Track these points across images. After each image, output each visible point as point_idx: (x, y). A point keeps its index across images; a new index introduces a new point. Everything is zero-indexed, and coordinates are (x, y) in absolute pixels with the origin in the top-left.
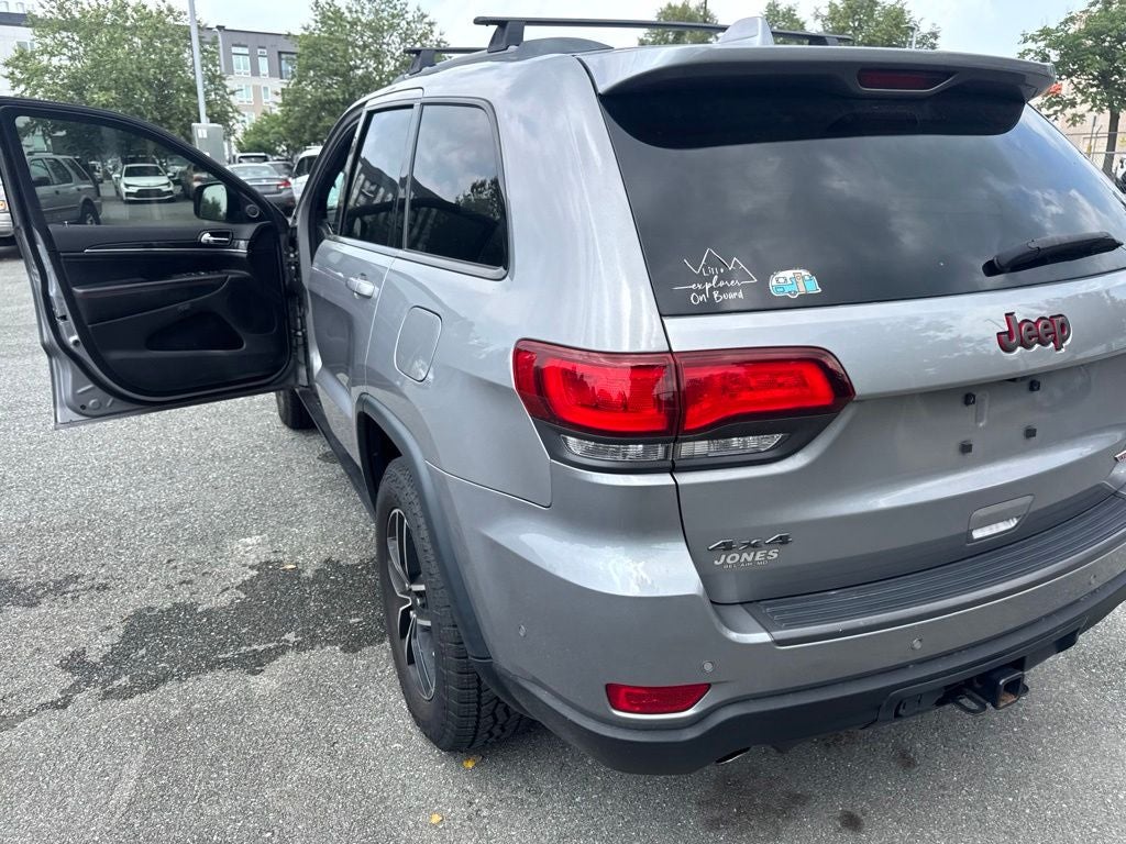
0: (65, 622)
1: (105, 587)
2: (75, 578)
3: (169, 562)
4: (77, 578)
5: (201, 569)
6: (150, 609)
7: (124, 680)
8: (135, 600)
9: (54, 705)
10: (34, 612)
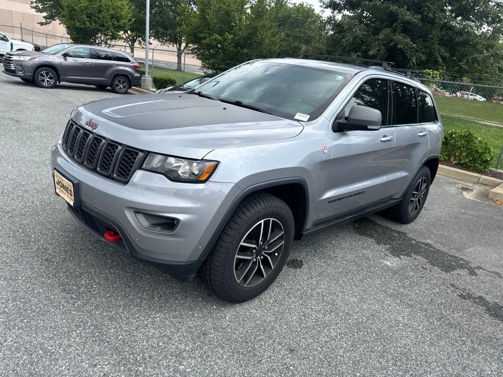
0: (472, 285)
1: (452, 285)
2: (461, 296)
3: (423, 277)
4: (460, 296)
5: (416, 268)
6: (442, 270)
7: (461, 262)
8: (444, 275)
9: (482, 269)
10: (482, 295)
